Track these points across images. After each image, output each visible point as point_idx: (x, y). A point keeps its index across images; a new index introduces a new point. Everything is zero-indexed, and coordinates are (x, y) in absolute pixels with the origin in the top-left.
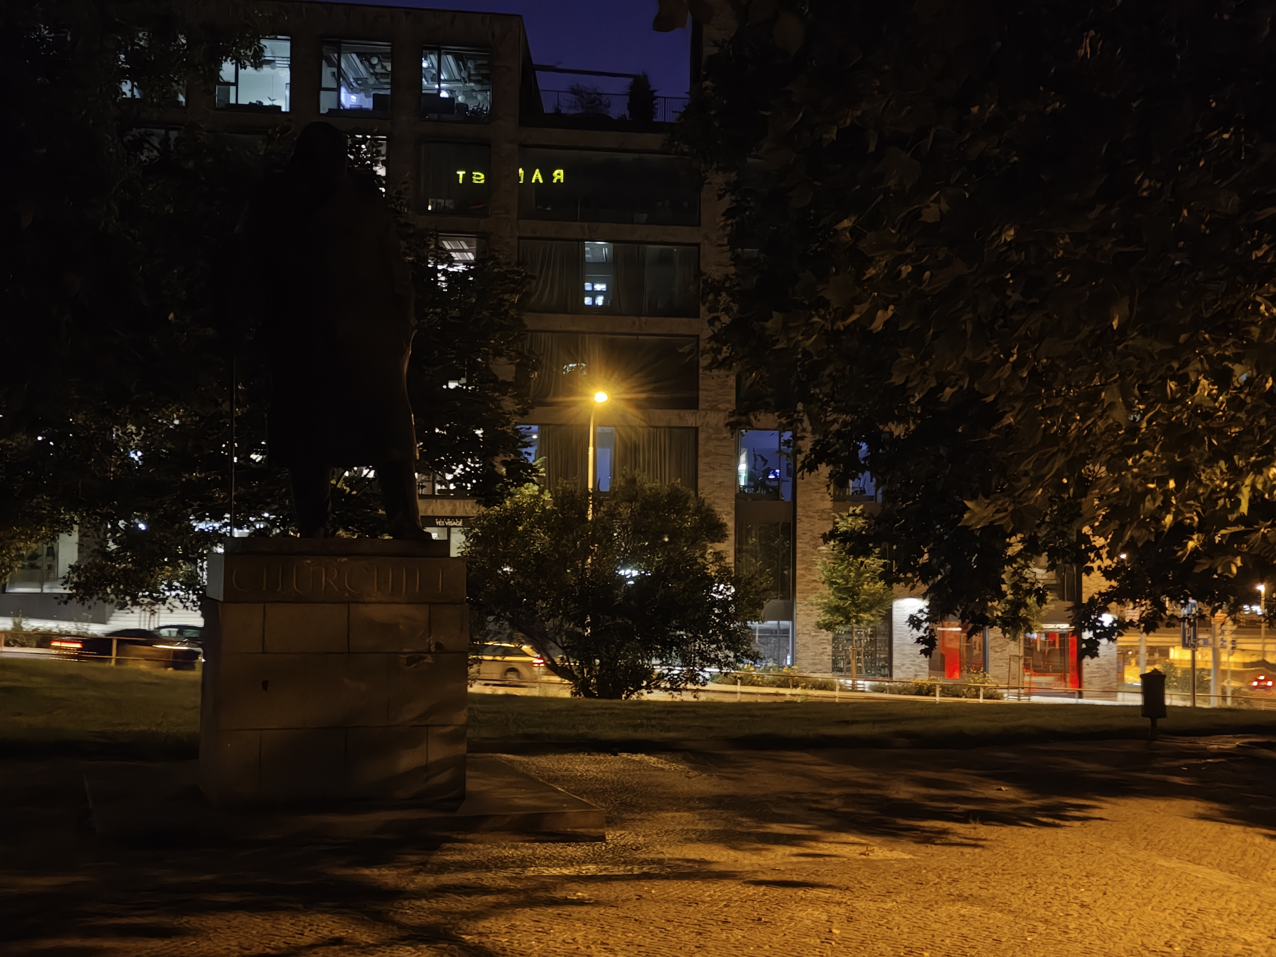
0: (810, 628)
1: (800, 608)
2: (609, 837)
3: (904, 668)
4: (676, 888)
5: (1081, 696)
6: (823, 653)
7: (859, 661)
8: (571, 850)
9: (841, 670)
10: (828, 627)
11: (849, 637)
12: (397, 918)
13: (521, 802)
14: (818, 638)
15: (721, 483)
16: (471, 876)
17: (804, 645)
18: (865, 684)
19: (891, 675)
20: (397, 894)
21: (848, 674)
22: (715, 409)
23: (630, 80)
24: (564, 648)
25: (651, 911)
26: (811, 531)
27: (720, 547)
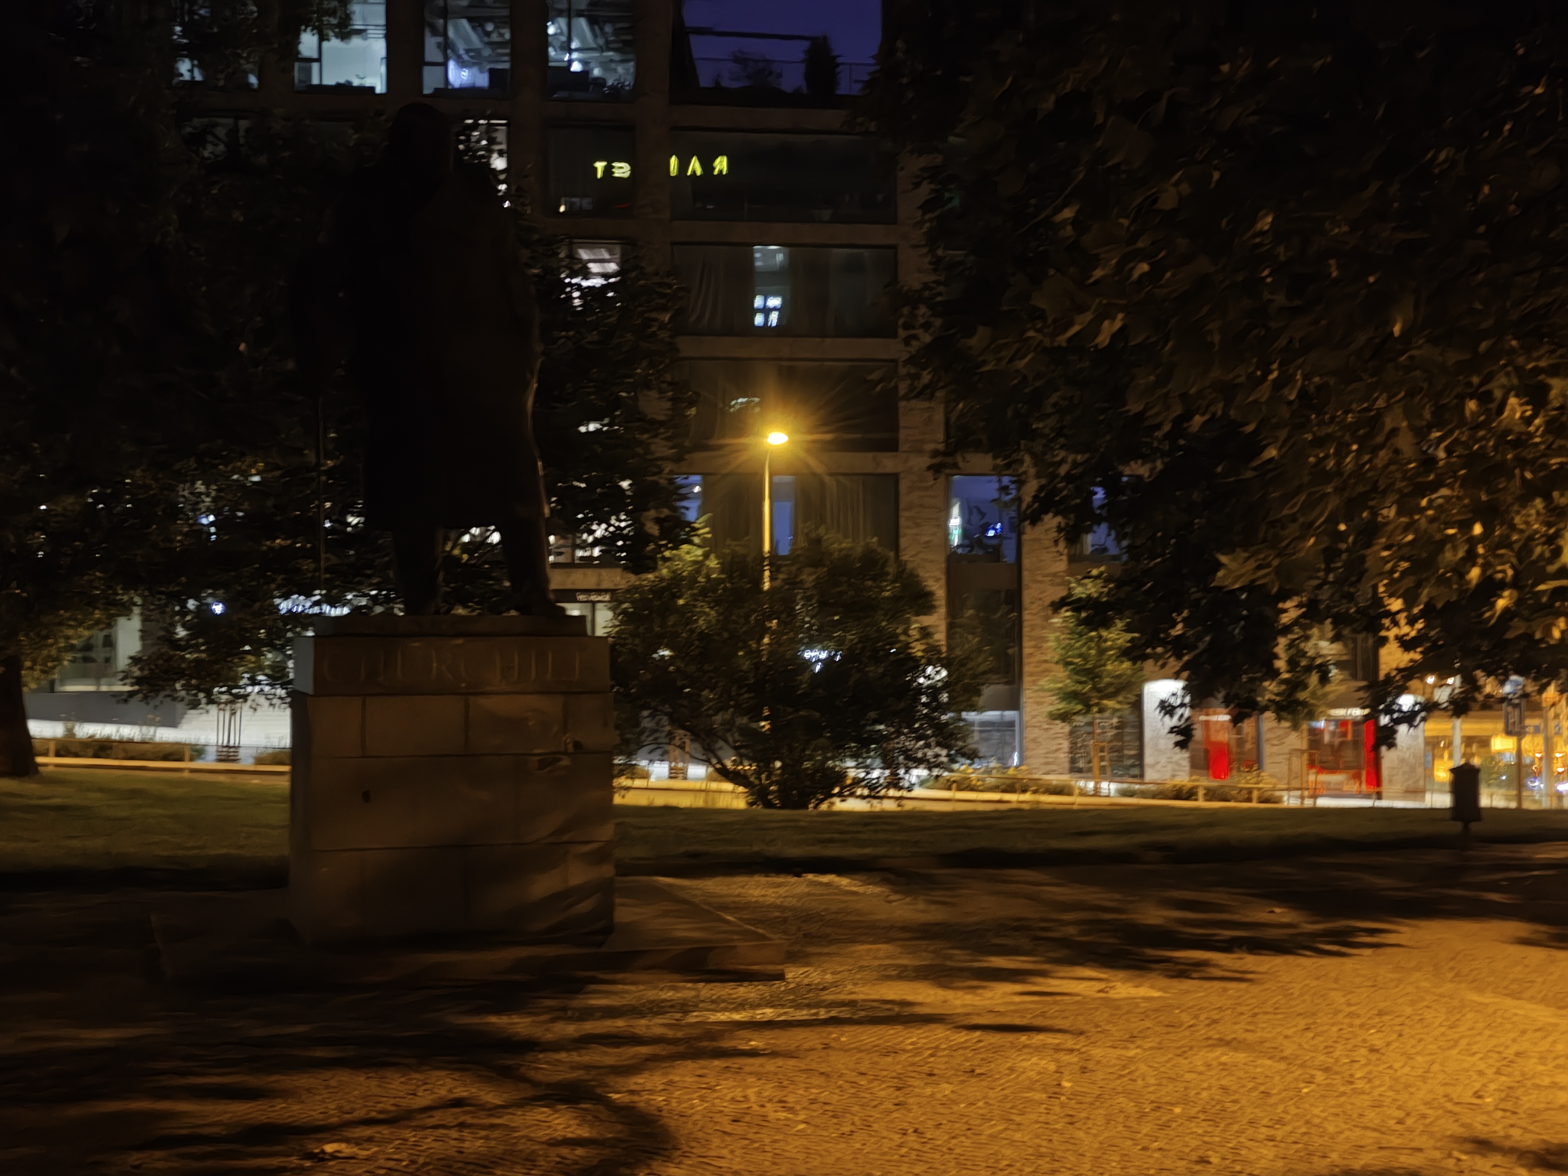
0: (1040, 719)
1: (1028, 696)
2: (789, 976)
3: (1159, 767)
4: (870, 1035)
5: (1379, 796)
6: (1057, 750)
7: (1102, 759)
8: (744, 991)
9: (1080, 771)
10: (1064, 717)
11: (1089, 729)
12: (532, 1074)
13: (679, 934)
14: (1052, 732)
15: (927, 542)
16: (621, 1023)
17: (1034, 740)
18: (1109, 787)
19: (1142, 776)
20: (531, 1045)
21: (1089, 775)
22: (920, 451)
23: (806, 44)
24: (736, 748)
25: (840, 1062)
26: (1040, 599)
27: (926, 620)
